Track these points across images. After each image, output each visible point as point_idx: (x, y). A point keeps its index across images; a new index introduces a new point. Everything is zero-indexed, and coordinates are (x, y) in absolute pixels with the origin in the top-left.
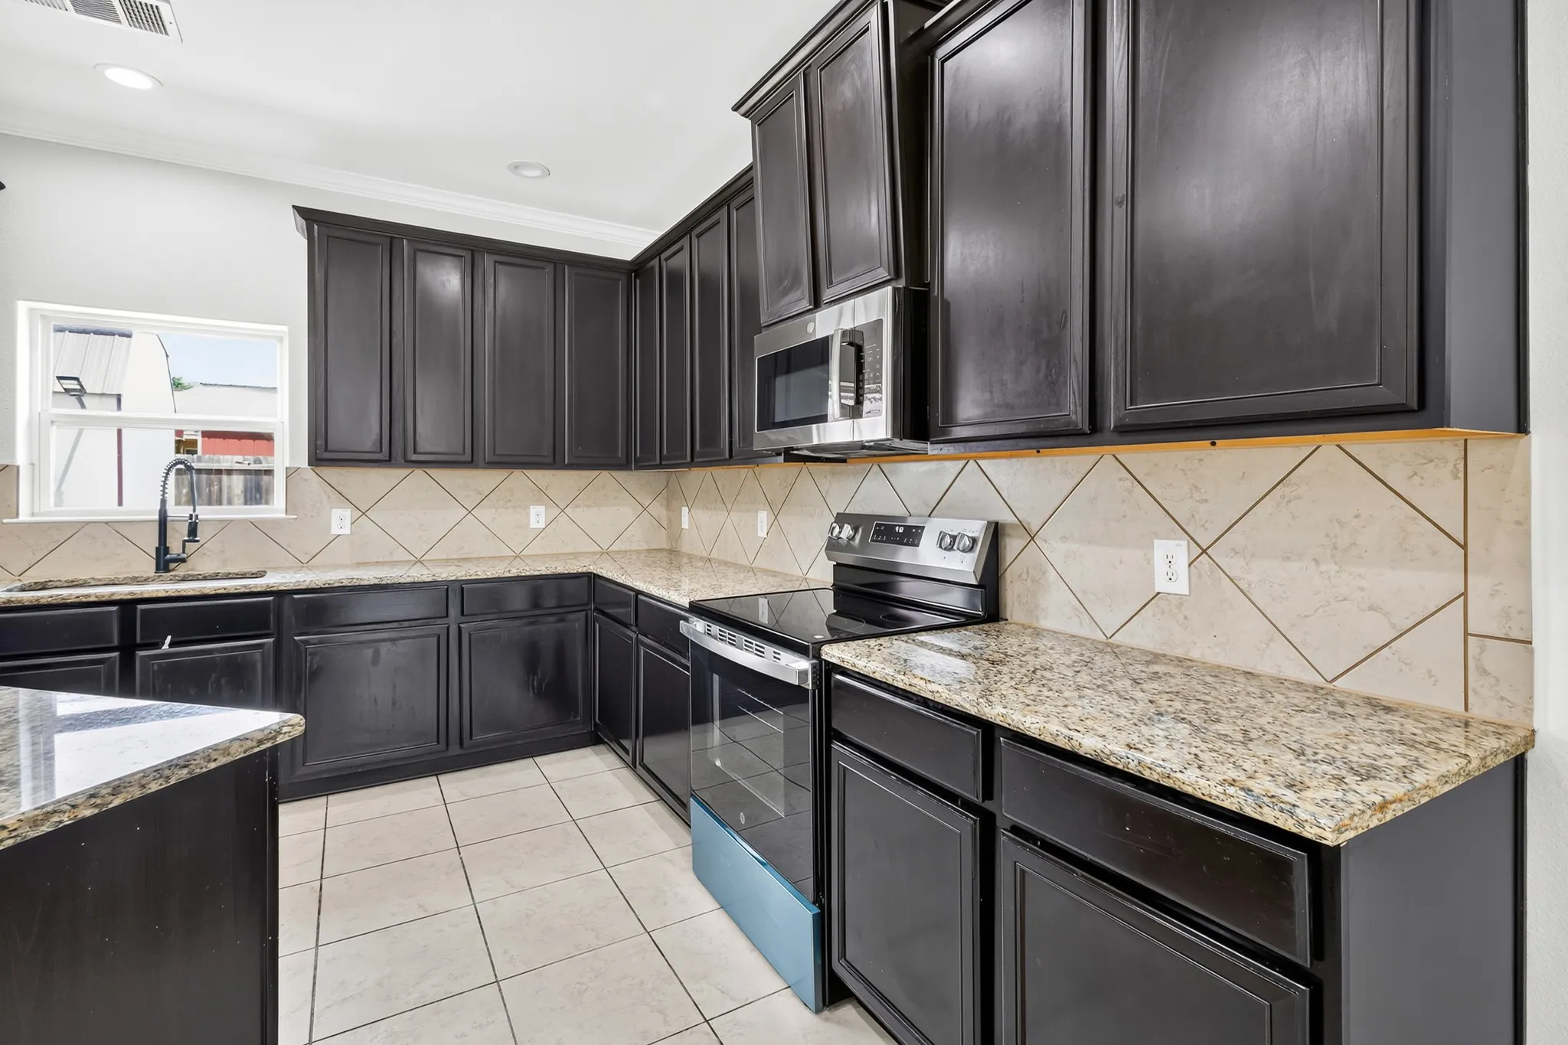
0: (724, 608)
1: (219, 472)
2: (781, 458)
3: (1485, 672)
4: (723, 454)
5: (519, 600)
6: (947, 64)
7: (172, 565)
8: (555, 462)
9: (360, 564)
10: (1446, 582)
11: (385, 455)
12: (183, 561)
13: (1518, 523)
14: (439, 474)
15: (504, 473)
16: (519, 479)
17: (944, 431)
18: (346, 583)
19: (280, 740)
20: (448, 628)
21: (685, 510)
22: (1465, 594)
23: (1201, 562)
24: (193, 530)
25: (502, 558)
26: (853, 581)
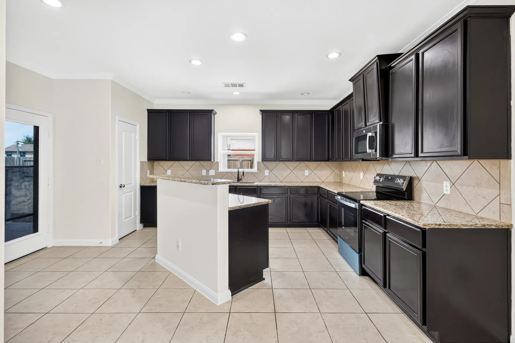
0: (347, 195)
1: (235, 160)
2: (361, 160)
3: (503, 212)
4: (348, 158)
5: (302, 191)
6: (392, 75)
7: (240, 180)
8: (310, 160)
9: (270, 182)
10: (496, 192)
11: (275, 159)
12: (241, 180)
13: (509, 179)
14: (286, 163)
15: (299, 162)
16: (303, 164)
17: (392, 156)
18: (269, 185)
19: (269, 203)
20: (288, 196)
21: (344, 172)
22: (500, 194)
23: (453, 187)
24: (243, 174)
25: (298, 182)
26: (381, 190)
